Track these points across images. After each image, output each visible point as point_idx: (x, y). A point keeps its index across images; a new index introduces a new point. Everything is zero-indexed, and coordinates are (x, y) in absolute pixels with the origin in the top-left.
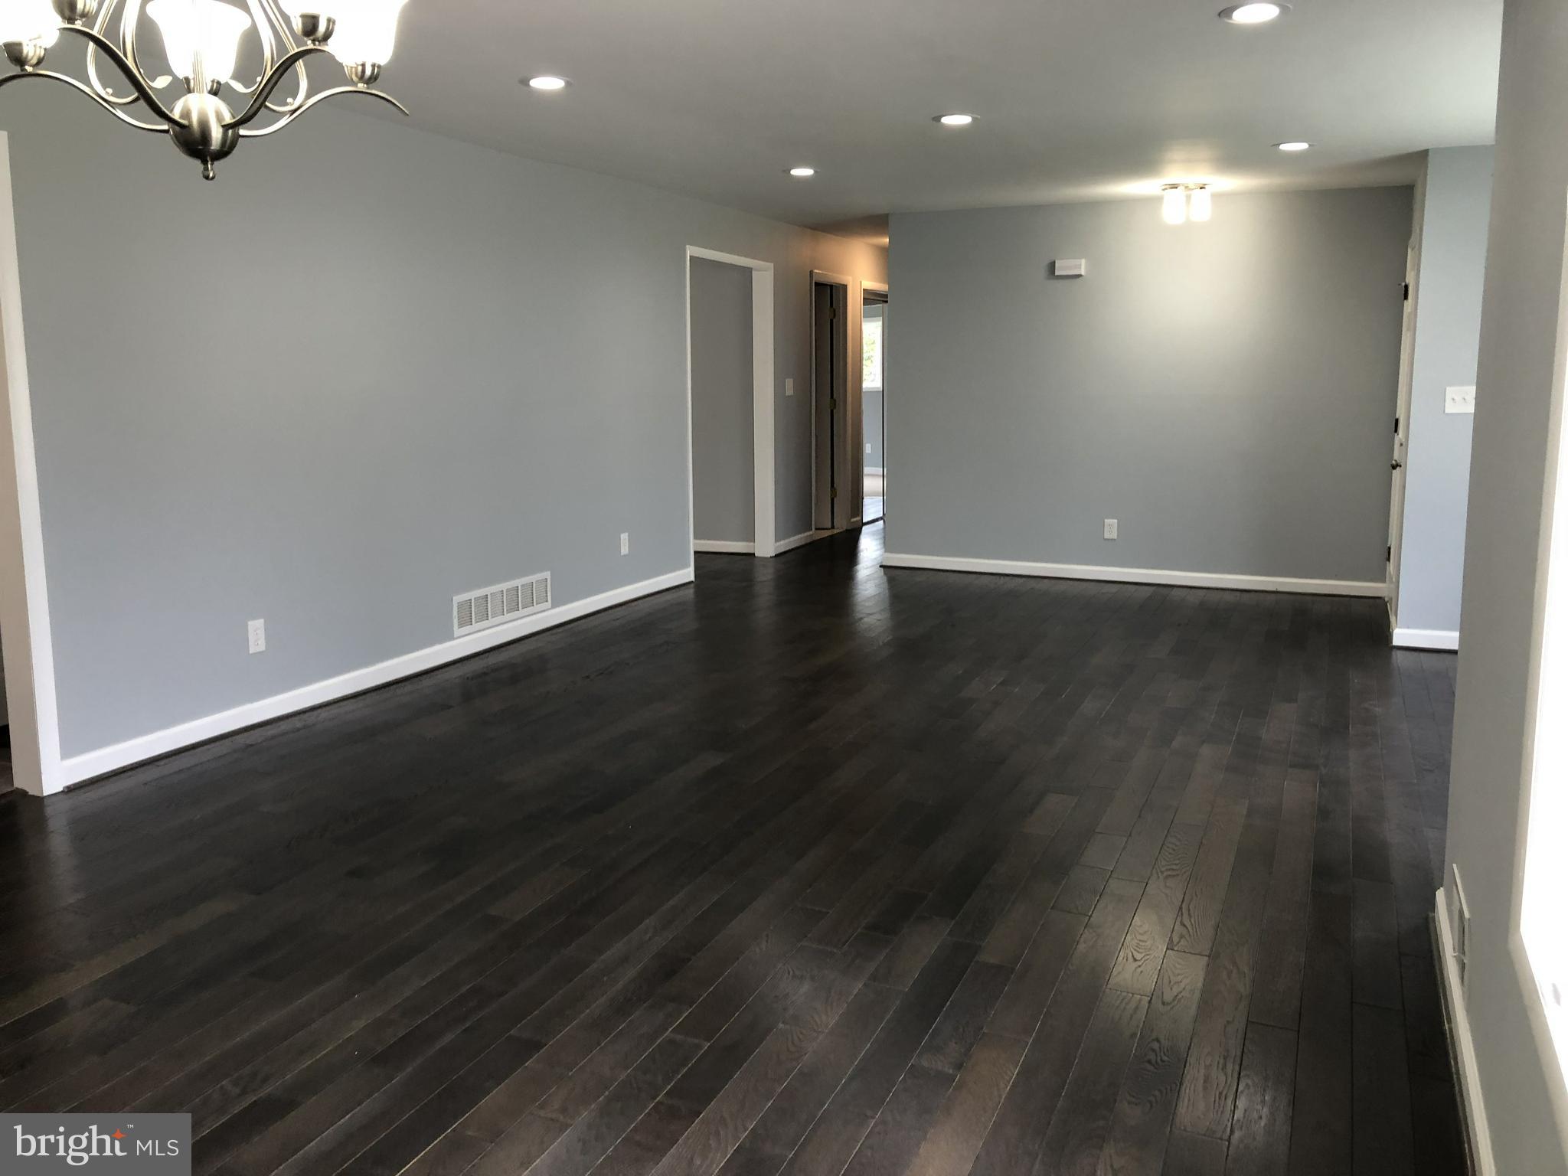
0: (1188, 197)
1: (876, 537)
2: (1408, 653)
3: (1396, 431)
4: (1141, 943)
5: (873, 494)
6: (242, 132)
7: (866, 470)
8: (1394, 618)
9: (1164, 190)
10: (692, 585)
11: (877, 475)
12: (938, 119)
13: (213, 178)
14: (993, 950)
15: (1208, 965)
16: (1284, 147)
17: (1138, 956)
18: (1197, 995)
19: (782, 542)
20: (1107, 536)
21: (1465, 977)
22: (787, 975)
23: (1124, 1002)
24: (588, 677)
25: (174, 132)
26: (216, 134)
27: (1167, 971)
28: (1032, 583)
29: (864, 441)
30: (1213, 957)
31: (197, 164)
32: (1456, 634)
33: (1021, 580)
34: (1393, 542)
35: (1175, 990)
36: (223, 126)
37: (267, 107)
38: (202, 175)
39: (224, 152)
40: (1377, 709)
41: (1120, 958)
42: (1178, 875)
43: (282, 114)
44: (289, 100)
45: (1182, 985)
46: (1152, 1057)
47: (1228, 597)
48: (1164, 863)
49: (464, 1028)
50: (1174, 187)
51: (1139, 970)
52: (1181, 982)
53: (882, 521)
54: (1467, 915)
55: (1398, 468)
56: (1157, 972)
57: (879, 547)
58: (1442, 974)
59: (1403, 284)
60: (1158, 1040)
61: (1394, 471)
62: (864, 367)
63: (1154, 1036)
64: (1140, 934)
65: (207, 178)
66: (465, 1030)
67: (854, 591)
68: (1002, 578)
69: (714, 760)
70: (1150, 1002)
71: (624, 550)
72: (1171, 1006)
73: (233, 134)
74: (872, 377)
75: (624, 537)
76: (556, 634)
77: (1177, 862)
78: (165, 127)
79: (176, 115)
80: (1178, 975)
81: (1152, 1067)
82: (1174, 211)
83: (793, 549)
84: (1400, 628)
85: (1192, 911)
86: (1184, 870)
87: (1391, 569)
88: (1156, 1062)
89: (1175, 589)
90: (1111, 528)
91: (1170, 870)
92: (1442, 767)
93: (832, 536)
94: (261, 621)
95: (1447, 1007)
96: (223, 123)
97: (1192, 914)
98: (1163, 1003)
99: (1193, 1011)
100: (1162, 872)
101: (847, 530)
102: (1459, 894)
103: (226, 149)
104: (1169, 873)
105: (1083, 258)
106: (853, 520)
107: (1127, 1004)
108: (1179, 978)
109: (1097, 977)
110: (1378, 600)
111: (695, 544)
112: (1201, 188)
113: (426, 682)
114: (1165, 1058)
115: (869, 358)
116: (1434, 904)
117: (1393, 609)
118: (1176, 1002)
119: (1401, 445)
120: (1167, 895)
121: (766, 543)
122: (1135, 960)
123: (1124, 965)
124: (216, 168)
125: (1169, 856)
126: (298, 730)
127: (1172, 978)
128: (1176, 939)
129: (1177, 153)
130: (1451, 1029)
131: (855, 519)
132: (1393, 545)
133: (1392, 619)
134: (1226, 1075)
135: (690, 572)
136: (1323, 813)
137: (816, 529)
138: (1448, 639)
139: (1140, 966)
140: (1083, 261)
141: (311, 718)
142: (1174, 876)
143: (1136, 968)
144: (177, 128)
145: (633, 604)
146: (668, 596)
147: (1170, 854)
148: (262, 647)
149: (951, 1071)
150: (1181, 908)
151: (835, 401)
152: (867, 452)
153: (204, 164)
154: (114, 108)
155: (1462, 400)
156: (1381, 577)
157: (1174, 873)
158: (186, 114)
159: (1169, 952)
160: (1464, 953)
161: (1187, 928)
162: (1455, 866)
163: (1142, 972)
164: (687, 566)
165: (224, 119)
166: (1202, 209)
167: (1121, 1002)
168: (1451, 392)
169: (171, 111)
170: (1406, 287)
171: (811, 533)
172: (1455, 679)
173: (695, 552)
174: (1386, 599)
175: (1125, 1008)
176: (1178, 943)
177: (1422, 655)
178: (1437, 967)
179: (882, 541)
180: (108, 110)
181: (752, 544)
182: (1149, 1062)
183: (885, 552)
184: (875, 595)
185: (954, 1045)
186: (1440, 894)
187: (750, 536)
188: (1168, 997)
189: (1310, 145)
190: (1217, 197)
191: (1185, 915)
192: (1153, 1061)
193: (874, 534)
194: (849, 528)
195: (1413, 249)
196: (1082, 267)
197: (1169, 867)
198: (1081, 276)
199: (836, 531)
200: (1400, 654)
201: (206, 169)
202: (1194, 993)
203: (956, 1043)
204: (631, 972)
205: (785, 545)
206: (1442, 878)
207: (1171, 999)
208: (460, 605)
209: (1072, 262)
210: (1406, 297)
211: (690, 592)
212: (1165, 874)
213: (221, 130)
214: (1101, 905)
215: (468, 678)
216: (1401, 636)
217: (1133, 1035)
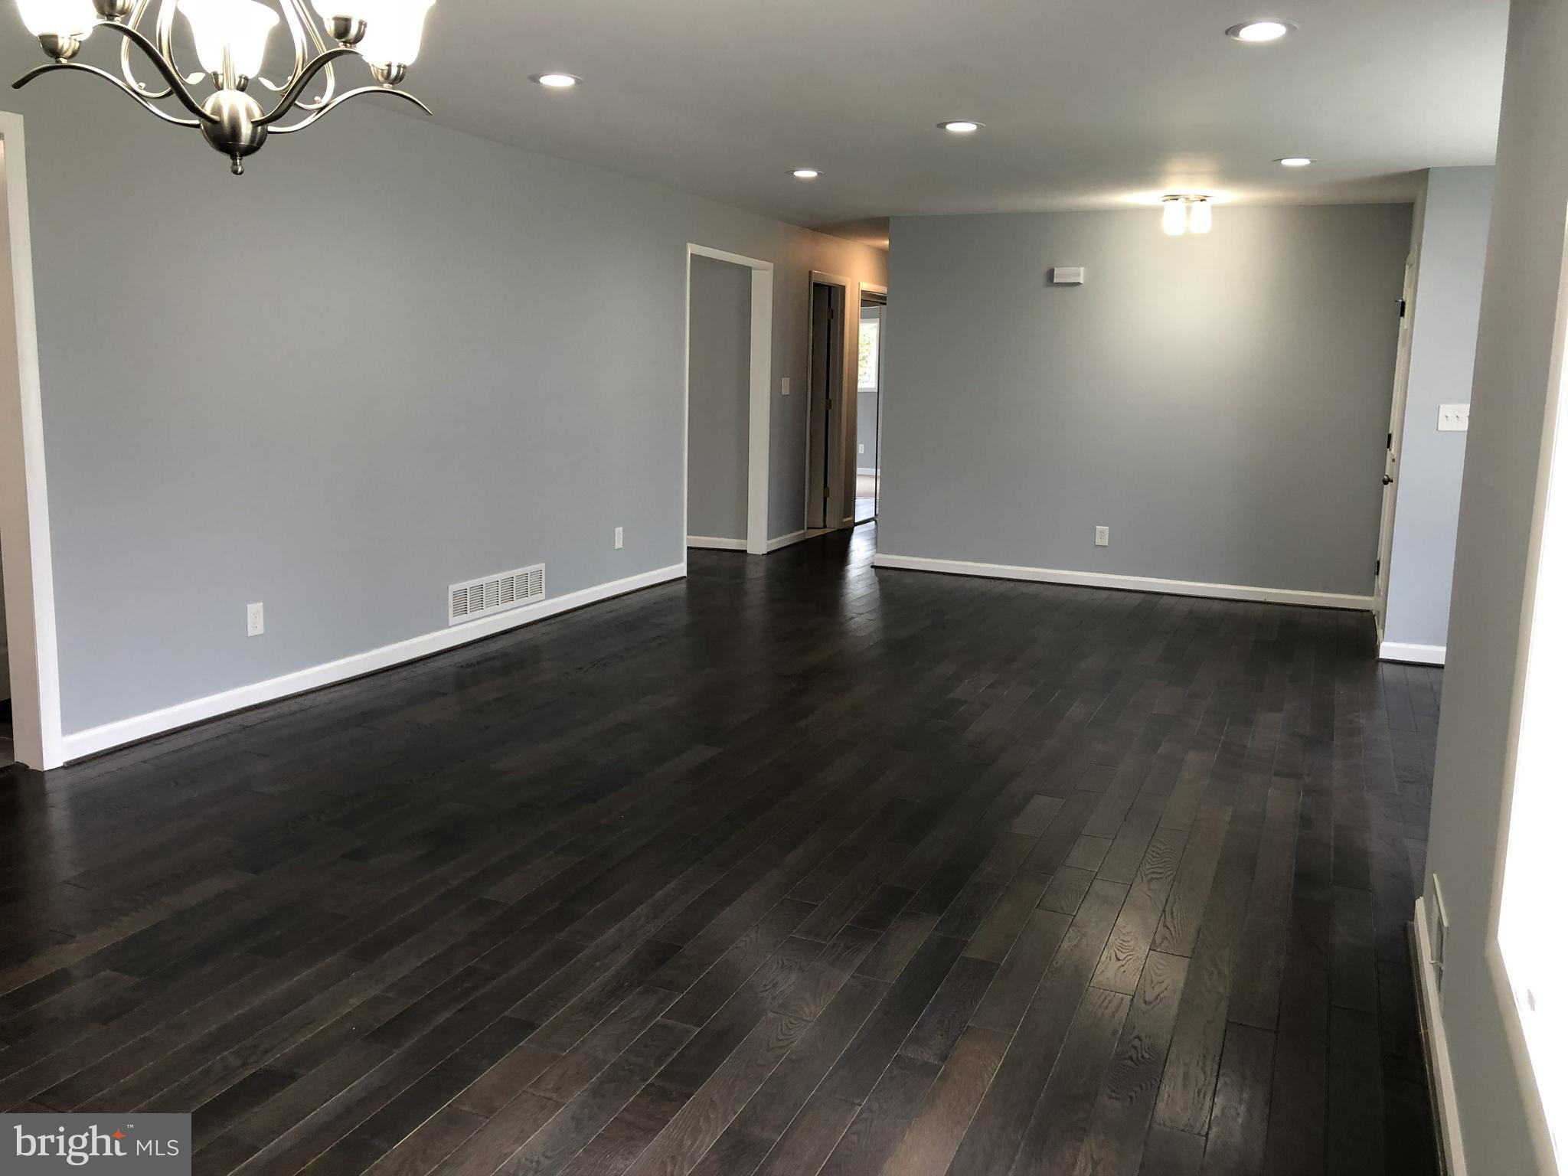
0: (1189, 209)
1: (868, 538)
2: (1392, 667)
3: (1389, 446)
4: (1124, 944)
5: (865, 495)
6: (271, 128)
7: (859, 470)
8: (1382, 631)
9: (1164, 201)
10: (684, 581)
11: (870, 476)
12: (942, 126)
13: (241, 173)
14: (978, 947)
15: (1190, 967)
16: (1286, 162)
17: (1121, 956)
18: (1178, 996)
19: (774, 540)
20: (1098, 542)
21: (1442, 984)
22: (776, 965)
23: (1107, 1000)
24: (580, 668)
25: (205, 127)
26: (246, 130)
27: (1149, 971)
28: (1023, 588)
29: (858, 442)
30: (1195, 956)
31: (226, 159)
32: (1444, 649)
33: (1012, 584)
34: (1382, 556)
35: (1157, 990)
36: (252, 122)
37: (295, 104)
38: (230, 170)
39: (252, 149)
40: (1361, 721)
41: (1103, 958)
42: (1161, 878)
43: (310, 112)
44: (317, 98)
45: (1165, 984)
46: (1132, 1053)
47: (1217, 606)
48: (1148, 866)
49: (459, 1007)
50: (1175, 198)
51: (1122, 969)
52: (1163, 982)
53: (874, 522)
54: (1446, 923)
55: (1389, 483)
56: (1139, 973)
57: (871, 547)
58: (1419, 982)
59: (1400, 301)
60: (1138, 1037)
61: (1385, 486)
62: (859, 367)
63: (1135, 1034)
64: (1124, 934)
65: (235, 172)
66: (460, 1010)
67: (845, 590)
68: (993, 581)
69: (705, 753)
70: (1132, 1000)
71: (619, 544)
72: (1152, 1005)
73: (263, 129)
74: (867, 378)
75: (619, 530)
76: (551, 624)
77: (1161, 865)
78: (197, 122)
79: (207, 110)
80: (1160, 975)
81: (1133, 1064)
82: (1174, 222)
83: (783, 548)
84: (1387, 641)
85: (1175, 914)
86: (1168, 874)
87: (1380, 582)
88: (1137, 1058)
89: (1164, 597)
90: (1102, 534)
91: (1153, 873)
92: (1425, 780)
93: (824, 536)
94: (260, 606)
95: (1423, 1012)
96: (253, 120)
97: (1175, 917)
98: (1145, 1003)
99: (1174, 1010)
100: (1146, 875)
101: (839, 530)
102: (1438, 903)
103: (255, 145)
104: (1154, 876)
105: (1081, 266)
106: (845, 520)
107: (1110, 1002)
108: (1161, 978)
109: (1079, 977)
110: (1365, 614)
111: (688, 540)
112: (1202, 200)
113: (420, 669)
114: (1146, 1055)
115: (864, 358)
116: (1414, 915)
117: (1380, 622)
118: (1158, 1001)
119: (1394, 460)
120: (1151, 898)
121: (759, 541)
122: (1118, 960)
123: (1108, 964)
124: (245, 163)
125: (1154, 860)
126: (295, 713)
127: (1154, 977)
128: (1158, 940)
129: (1177, 166)
130: (1426, 1034)
131: (847, 519)
132: (1382, 558)
133: (1379, 632)
134: (1205, 1073)
135: (683, 568)
136: (1305, 822)
137: (808, 528)
138: (1435, 653)
139: (1123, 966)
140: (1082, 269)
141: (307, 701)
142: (1158, 879)
143: (1120, 967)
144: (208, 124)
145: (625, 597)
146: (659, 591)
147: (1154, 857)
148: (260, 630)
149: (936, 1062)
150: (1164, 911)
151: (830, 401)
152: (860, 452)
153: (233, 159)
154: (146, 102)
155: (1456, 417)
156: (1370, 591)
157: (1158, 876)
158: (217, 110)
159: (1152, 952)
160: (1441, 961)
161: (1169, 929)
162: (1435, 876)
163: (1124, 971)
164: (680, 561)
165: (253, 117)
166: (1201, 221)
167: (1103, 1001)
168: (1445, 409)
169: (203, 107)
170: (1403, 304)
171: (802, 531)
172: (1440, 694)
173: (688, 548)
174: (1374, 613)
175: (1107, 1007)
176: (1160, 945)
177: (1409, 669)
178: (1415, 975)
179: (874, 541)
180: (140, 103)
181: (745, 541)
182: (1131, 1058)
183: (877, 552)
184: (865, 596)
185: (940, 1037)
186: (1420, 904)
187: (743, 534)
188: (1150, 996)
189: (1312, 162)
190: (1215, 209)
191: (1169, 919)
192: (1135, 1058)
193: (864, 533)
194: (841, 528)
195: (1411, 266)
196: (1081, 275)
197: (1153, 870)
198: (1079, 284)
199: (828, 531)
200: (1385, 666)
201: (235, 164)
202: (1175, 993)
203: (942, 1035)
204: (622, 959)
205: (776, 543)
206: (1422, 889)
207: (1153, 998)
208: (455, 594)
209: (1072, 270)
210: (1402, 314)
211: (683, 585)
212: (1149, 877)
213: (250, 126)
214: (1086, 905)
215: (462, 667)
216: (1388, 649)
217: (1115, 1032)
